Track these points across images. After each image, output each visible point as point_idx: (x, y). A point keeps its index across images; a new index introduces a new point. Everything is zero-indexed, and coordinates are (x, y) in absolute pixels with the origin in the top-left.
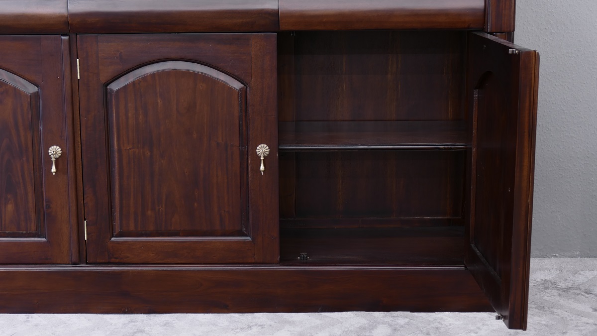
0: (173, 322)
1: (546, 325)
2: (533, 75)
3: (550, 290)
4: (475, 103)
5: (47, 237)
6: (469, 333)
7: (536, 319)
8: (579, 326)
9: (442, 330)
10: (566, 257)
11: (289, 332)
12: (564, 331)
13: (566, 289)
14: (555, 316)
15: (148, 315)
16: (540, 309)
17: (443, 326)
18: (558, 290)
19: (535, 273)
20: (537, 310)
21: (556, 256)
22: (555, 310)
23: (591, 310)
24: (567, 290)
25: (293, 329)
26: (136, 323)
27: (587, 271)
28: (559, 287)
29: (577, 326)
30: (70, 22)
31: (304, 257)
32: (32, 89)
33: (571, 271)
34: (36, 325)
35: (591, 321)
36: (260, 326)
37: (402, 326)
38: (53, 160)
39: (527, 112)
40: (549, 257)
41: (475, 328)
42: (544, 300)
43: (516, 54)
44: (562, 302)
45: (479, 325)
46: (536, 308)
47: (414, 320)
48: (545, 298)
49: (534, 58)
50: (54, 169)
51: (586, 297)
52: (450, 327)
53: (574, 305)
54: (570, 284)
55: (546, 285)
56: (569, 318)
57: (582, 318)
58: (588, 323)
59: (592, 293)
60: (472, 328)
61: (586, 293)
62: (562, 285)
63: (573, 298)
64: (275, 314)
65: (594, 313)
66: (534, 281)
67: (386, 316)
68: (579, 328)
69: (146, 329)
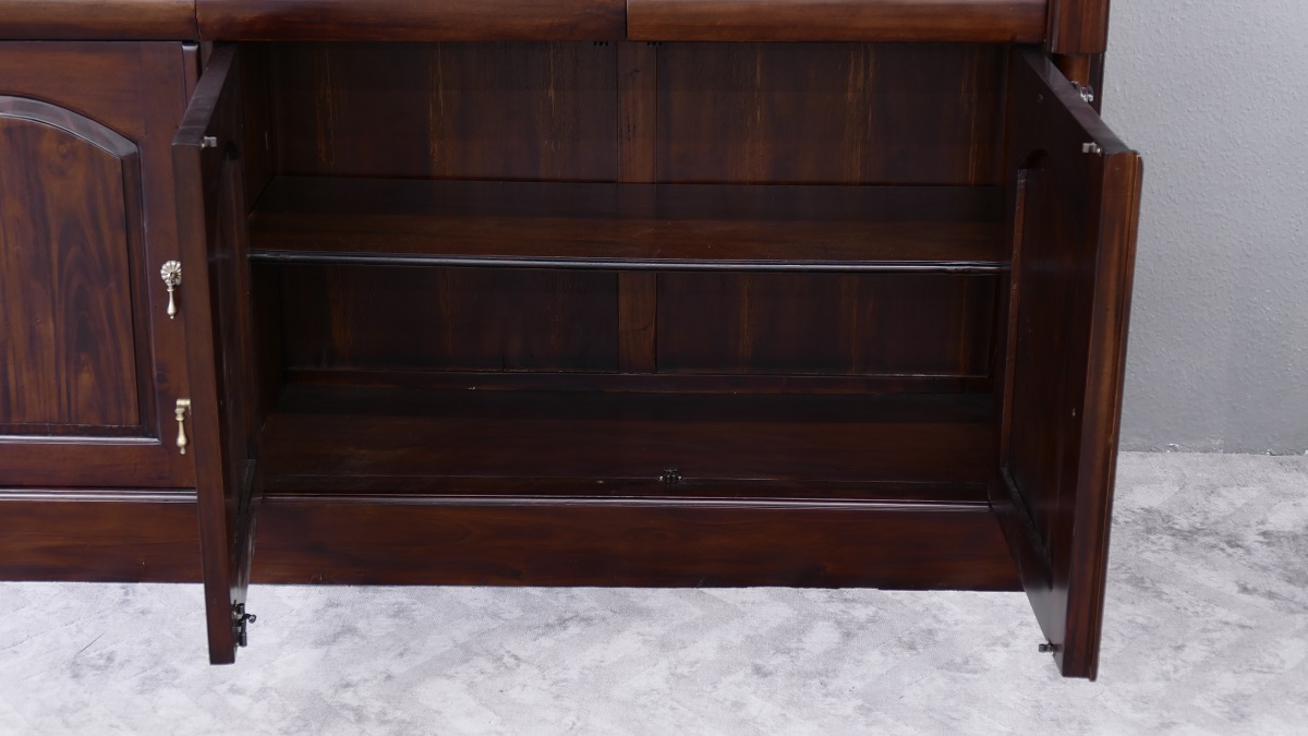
0: (414, 607)
1: (1144, 628)
2: (1129, 199)
3: (1158, 536)
4: (1020, 196)
5: (160, 435)
6: (993, 644)
7: (1126, 608)
8: (1209, 631)
9: (940, 637)
10: (1195, 450)
11: (641, 637)
12: (1180, 643)
13: (1189, 532)
14: (1164, 604)
15: (362, 588)
16: (1136, 585)
17: (942, 626)
18: (1173, 535)
19: (1131, 490)
20: (1129, 588)
21: (1175, 450)
22: (1165, 589)
23: (1236, 589)
24: (1189, 535)
25: (648, 629)
26: (340, 610)
27: (1235, 488)
28: (1177, 527)
29: (1204, 630)
30: (199, 20)
31: (671, 478)
32: (125, 148)
33: (1201, 487)
34: (143, 612)
35: (1234, 617)
36: (583, 619)
37: (862, 627)
38: (170, 290)
39: (1113, 272)
40: (1160, 451)
41: (1005, 632)
42: (1144, 560)
43: (1096, 154)
44: (1180, 566)
45: (1013, 625)
46: (1128, 581)
47: (886, 610)
48: (1148, 555)
49: (1132, 166)
50: (171, 309)
51: (1229, 555)
52: (956, 628)
53: (1204, 576)
54: (1197, 520)
55: (1153, 523)
56: (1191, 610)
57: (1217, 609)
58: (1227, 623)
59: (1240, 543)
60: (999, 634)
61: (1229, 543)
62: (1183, 523)
63: (1203, 557)
64: (613, 589)
65: (1241, 595)
66: (1127, 510)
67: (830, 600)
68: (1210, 635)
69: (361, 625)
